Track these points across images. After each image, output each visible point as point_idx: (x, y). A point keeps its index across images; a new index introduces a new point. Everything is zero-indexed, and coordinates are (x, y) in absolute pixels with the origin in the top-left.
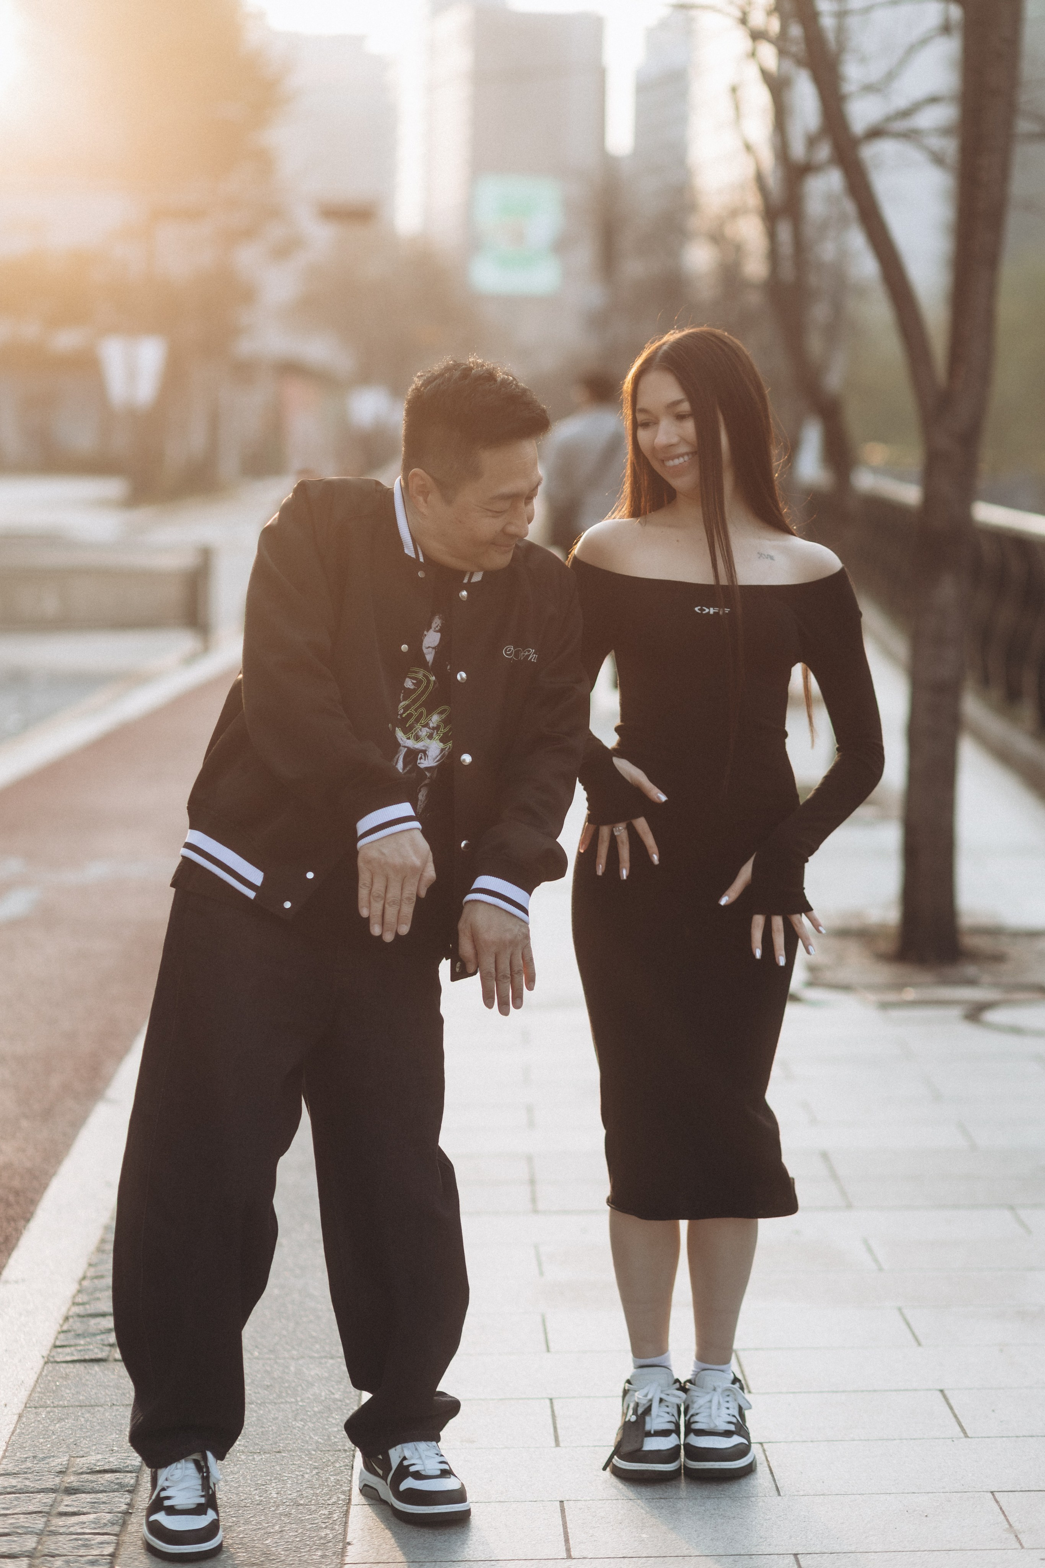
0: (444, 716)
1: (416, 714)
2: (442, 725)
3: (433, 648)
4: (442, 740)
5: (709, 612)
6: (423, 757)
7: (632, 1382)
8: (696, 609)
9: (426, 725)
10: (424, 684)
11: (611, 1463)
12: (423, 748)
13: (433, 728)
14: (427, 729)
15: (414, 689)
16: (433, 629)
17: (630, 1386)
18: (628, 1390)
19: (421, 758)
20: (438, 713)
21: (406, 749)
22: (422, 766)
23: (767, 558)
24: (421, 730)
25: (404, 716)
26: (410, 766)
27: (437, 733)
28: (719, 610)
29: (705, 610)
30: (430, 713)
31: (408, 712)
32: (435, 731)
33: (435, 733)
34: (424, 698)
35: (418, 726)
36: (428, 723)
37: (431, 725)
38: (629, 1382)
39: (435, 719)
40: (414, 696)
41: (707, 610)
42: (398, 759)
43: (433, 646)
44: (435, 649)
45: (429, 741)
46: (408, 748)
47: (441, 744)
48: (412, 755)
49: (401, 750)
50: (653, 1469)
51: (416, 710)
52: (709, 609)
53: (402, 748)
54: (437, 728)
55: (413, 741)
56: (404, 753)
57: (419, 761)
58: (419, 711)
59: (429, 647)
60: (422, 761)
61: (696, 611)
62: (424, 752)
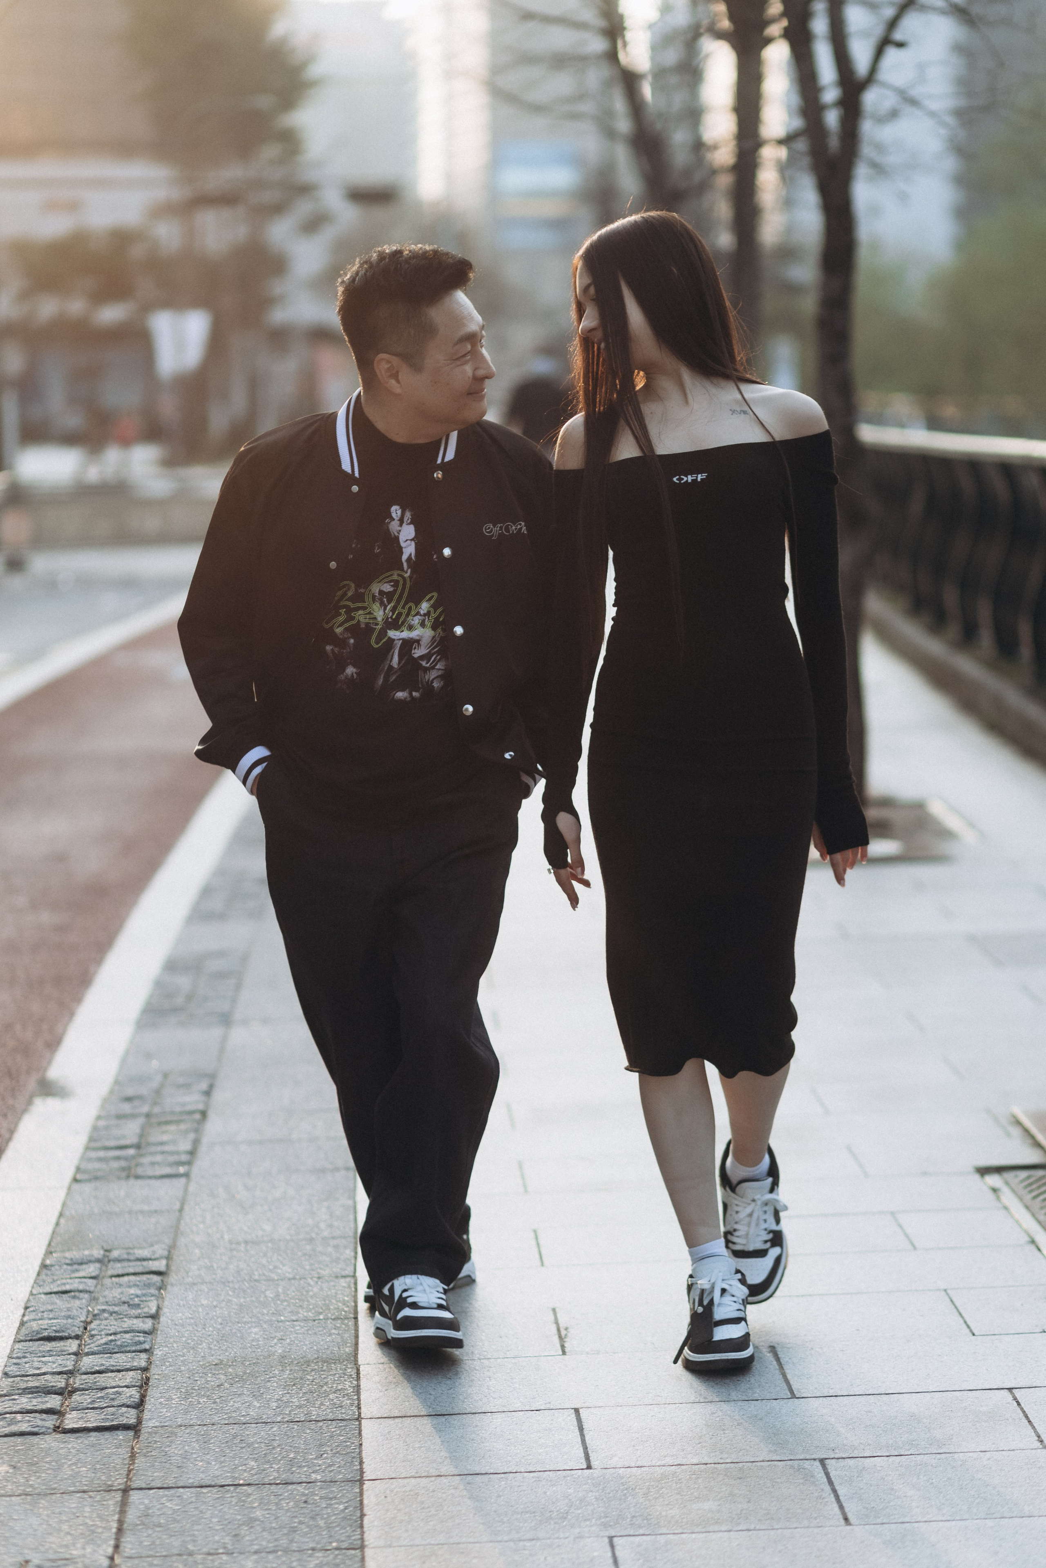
0: (432, 602)
1: (405, 611)
2: (432, 610)
3: (411, 540)
4: (434, 628)
5: (687, 481)
6: (417, 647)
7: (694, 1276)
8: (675, 479)
9: (418, 614)
10: (401, 582)
11: (682, 1356)
12: (418, 638)
13: (425, 615)
14: (419, 617)
15: (394, 590)
16: (405, 522)
17: (693, 1279)
18: (692, 1284)
19: (415, 648)
20: (427, 601)
21: (401, 641)
22: (416, 656)
23: (740, 413)
24: (413, 620)
25: (394, 617)
26: (406, 658)
27: (429, 619)
28: (697, 477)
29: (683, 479)
30: (418, 603)
31: (397, 612)
32: (427, 617)
33: (427, 620)
34: (405, 595)
35: (410, 617)
36: (418, 612)
37: (422, 612)
38: (691, 1276)
39: (425, 606)
40: (396, 596)
41: (685, 479)
42: (392, 656)
43: (411, 538)
44: (414, 541)
45: (422, 629)
46: (404, 640)
47: (433, 632)
48: (408, 645)
49: (396, 644)
50: (726, 1358)
51: (403, 607)
52: (687, 477)
53: (396, 642)
54: (428, 614)
55: (407, 631)
56: (398, 648)
57: (413, 652)
58: (407, 607)
59: (407, 540)
60: (416, 651)
61: (674, 482)
62: (418, 641)
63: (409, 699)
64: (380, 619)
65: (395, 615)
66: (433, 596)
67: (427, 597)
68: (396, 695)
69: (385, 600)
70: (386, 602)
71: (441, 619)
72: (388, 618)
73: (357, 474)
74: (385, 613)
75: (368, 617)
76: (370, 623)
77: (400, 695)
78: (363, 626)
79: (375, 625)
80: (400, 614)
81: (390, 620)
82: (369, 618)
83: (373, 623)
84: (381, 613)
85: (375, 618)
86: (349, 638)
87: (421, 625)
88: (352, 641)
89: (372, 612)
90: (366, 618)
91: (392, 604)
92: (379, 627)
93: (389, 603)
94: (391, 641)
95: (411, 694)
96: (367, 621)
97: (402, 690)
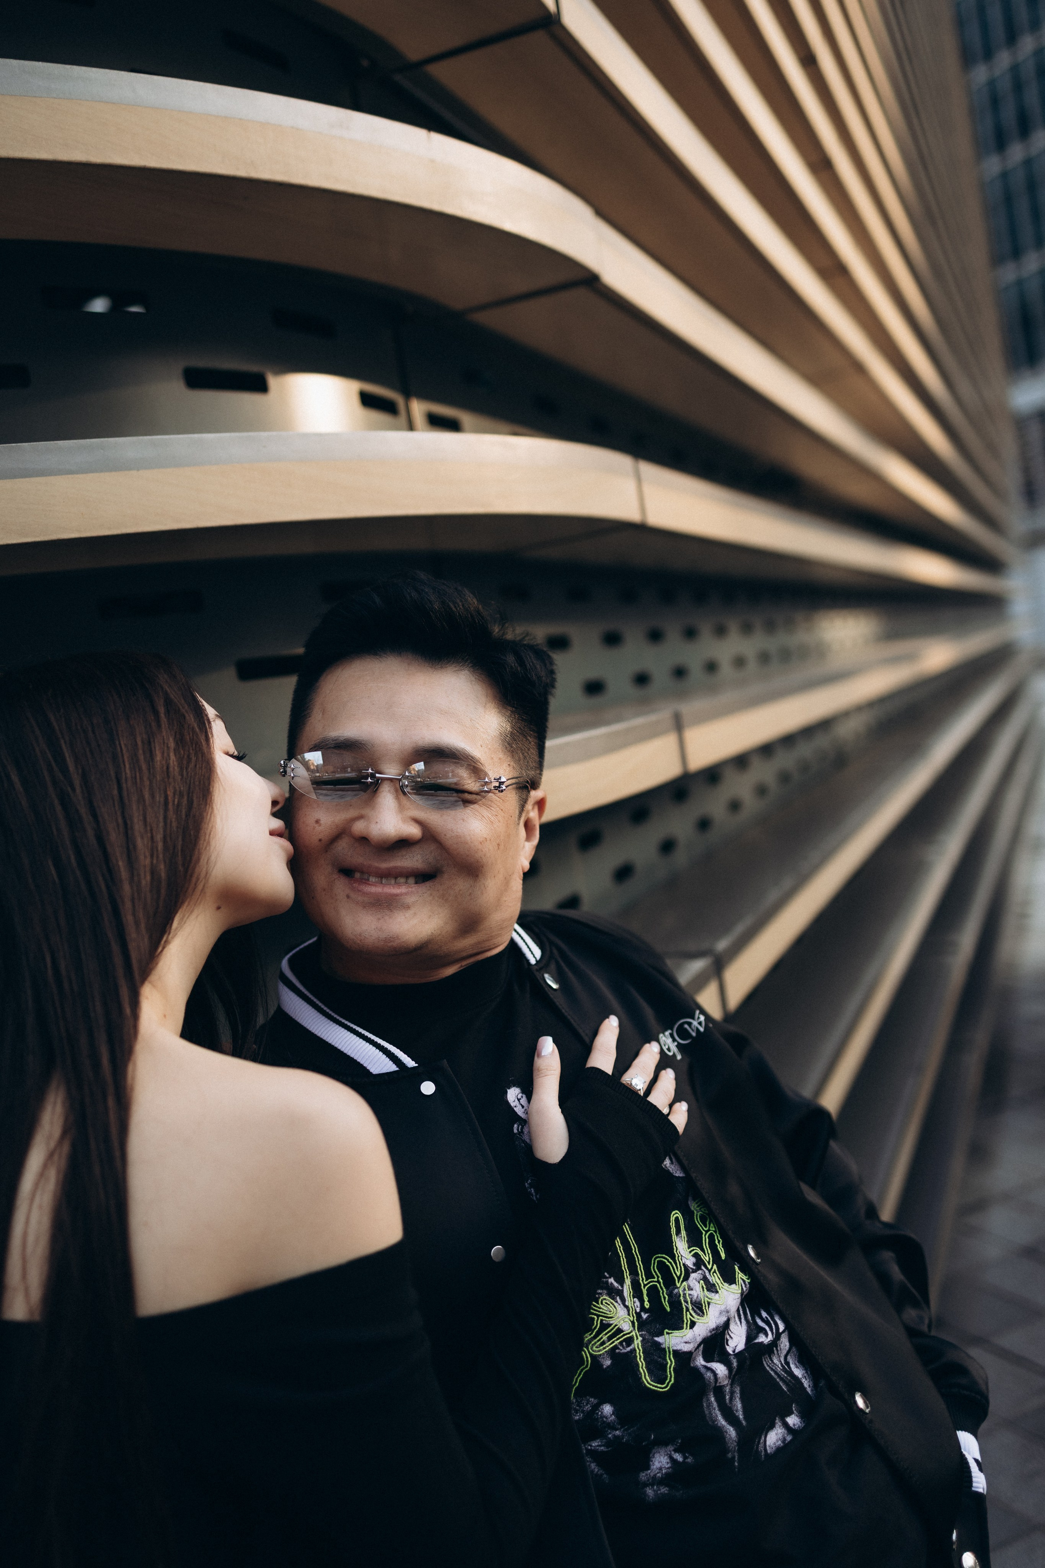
63: (789, 1438)
64: (626, 1327)
65: (646, 1298)
66: (677, 1219)
67: (673, 1230)
68: (768, 1443)
69: (611, 1280)
70: (616, 1284)
71: (723, 1256)
72: (638, 1315)
73: (410, 1063)
74: (627, 1307)
75: (605, 1338)
76: (616, 1347)
77: (774, 1438)
78: (608, 1362)
79: (629, 1345)
80: (653, 1292)
81: (645, 1316)
82: (610, 1338)
83: (621, 1343)
84: (621, 1312)
85: (620, 1331)
86: (596, 1407)
87: (708, 1290)
88: (607, 1409)
89: (605, 1322)
90: (603, 1343)
91: (628, 1281)
92: (638, 1342)
93: (621, 1282)
94: (683, 1358)
95: (786, 1425)
96: (609, 1346)
97: (772, 1427)
